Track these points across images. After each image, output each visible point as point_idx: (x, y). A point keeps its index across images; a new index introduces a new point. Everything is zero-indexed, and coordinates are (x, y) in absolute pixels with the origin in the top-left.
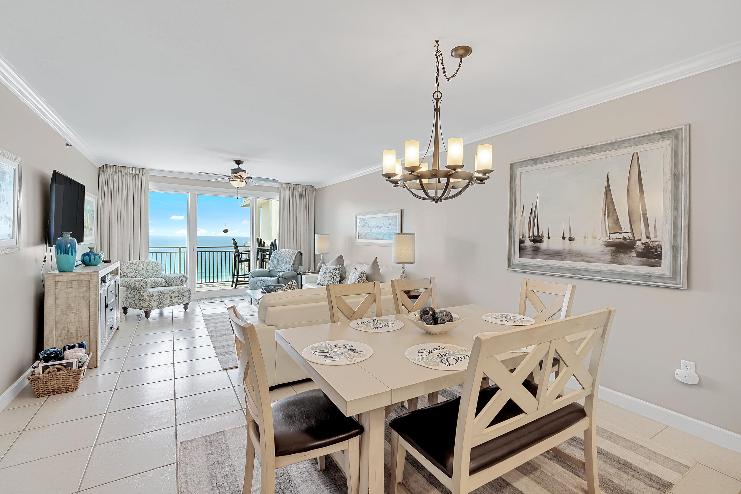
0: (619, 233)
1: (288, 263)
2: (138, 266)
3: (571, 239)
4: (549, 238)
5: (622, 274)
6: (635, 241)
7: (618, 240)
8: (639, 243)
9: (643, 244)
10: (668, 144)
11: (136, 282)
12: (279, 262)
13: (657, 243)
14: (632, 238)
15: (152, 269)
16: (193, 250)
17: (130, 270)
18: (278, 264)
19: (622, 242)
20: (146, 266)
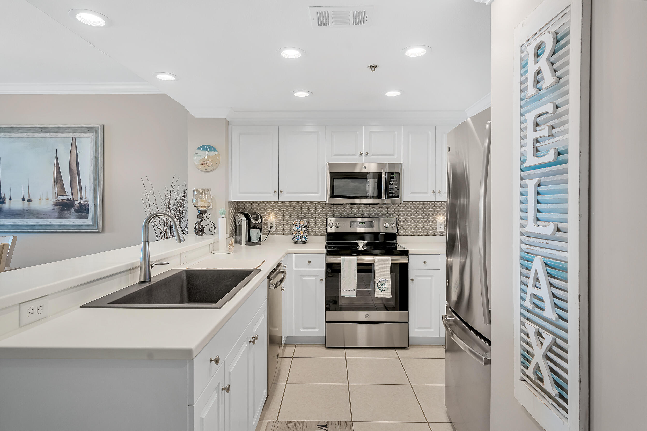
0: (64, 195)
3: (29, 200)
4: (10, 199)
5: (65, 226)
6: (74, 201)
7: (63, 201)
8: (76, 203)
9: (79, 203)
10: (91, 135)
13: (86, 203)
14: (72, 199)
19: (66, 203)
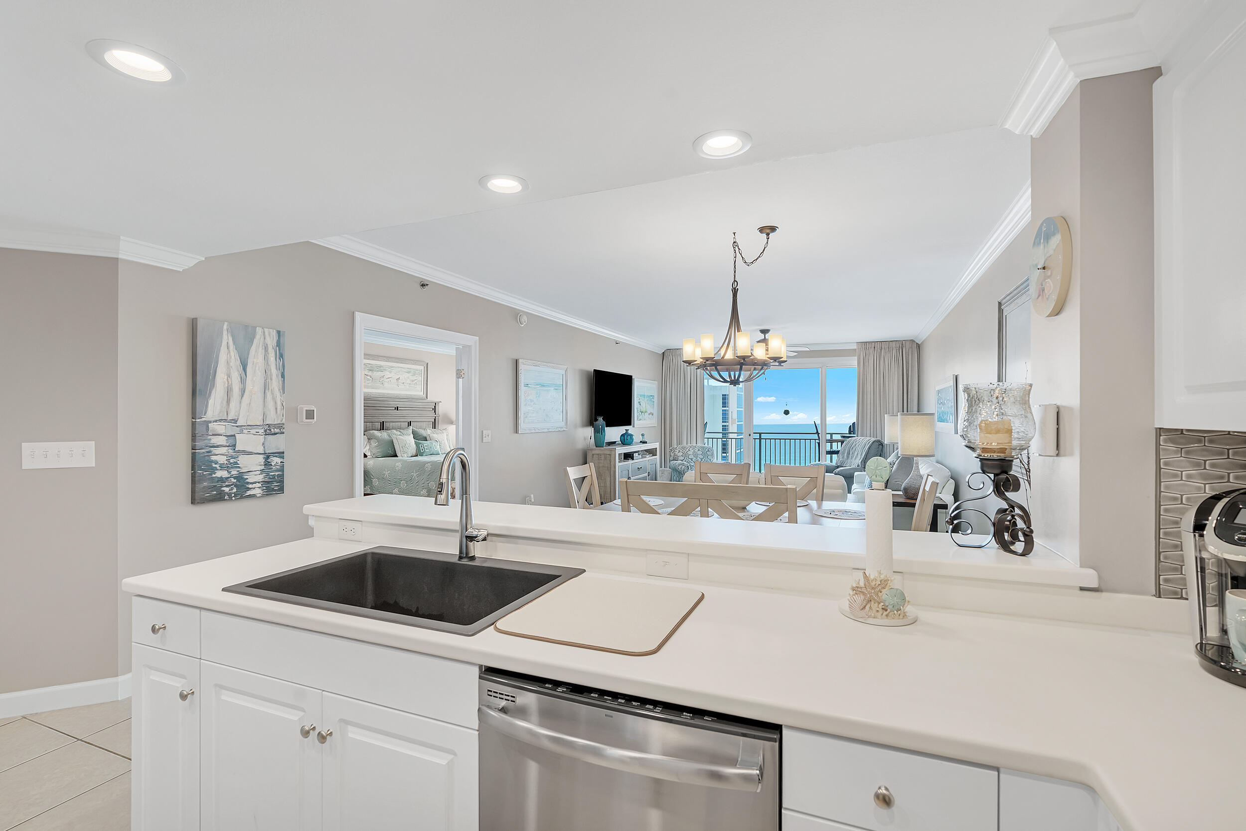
1: (859, 456)
2: (689, 450)
11: (679, 465)
12: (849, 454)
15: (702, 454)
16: (750, 435)
17: (681, 454)
18: (848, 457)
20: (696, 451)
